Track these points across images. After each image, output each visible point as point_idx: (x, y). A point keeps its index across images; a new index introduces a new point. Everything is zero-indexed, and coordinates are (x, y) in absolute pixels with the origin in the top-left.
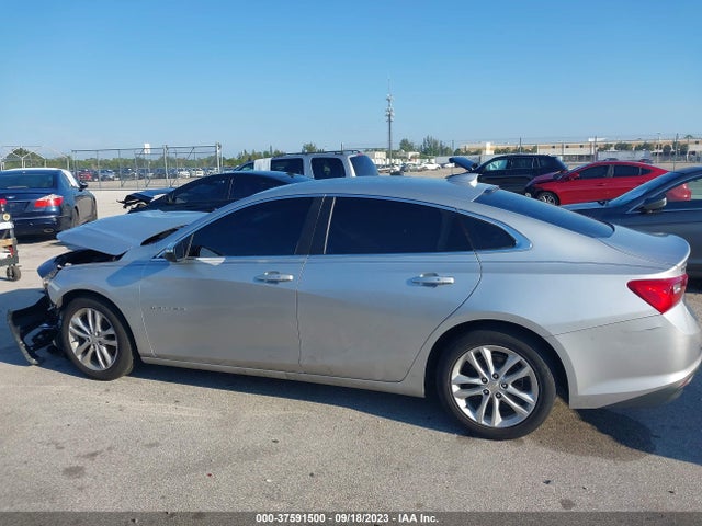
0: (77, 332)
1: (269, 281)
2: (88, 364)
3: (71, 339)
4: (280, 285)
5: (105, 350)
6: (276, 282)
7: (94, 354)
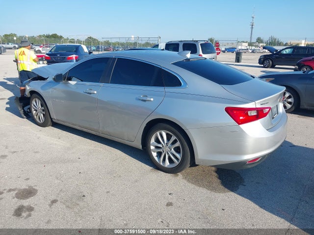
0: (34, 107)
1: (88, 93)
2: (38, 120)
3: (33, 110)
4: (92, 95)
5: (42, 115)
6: (90, 94)
7: (39, 116)
